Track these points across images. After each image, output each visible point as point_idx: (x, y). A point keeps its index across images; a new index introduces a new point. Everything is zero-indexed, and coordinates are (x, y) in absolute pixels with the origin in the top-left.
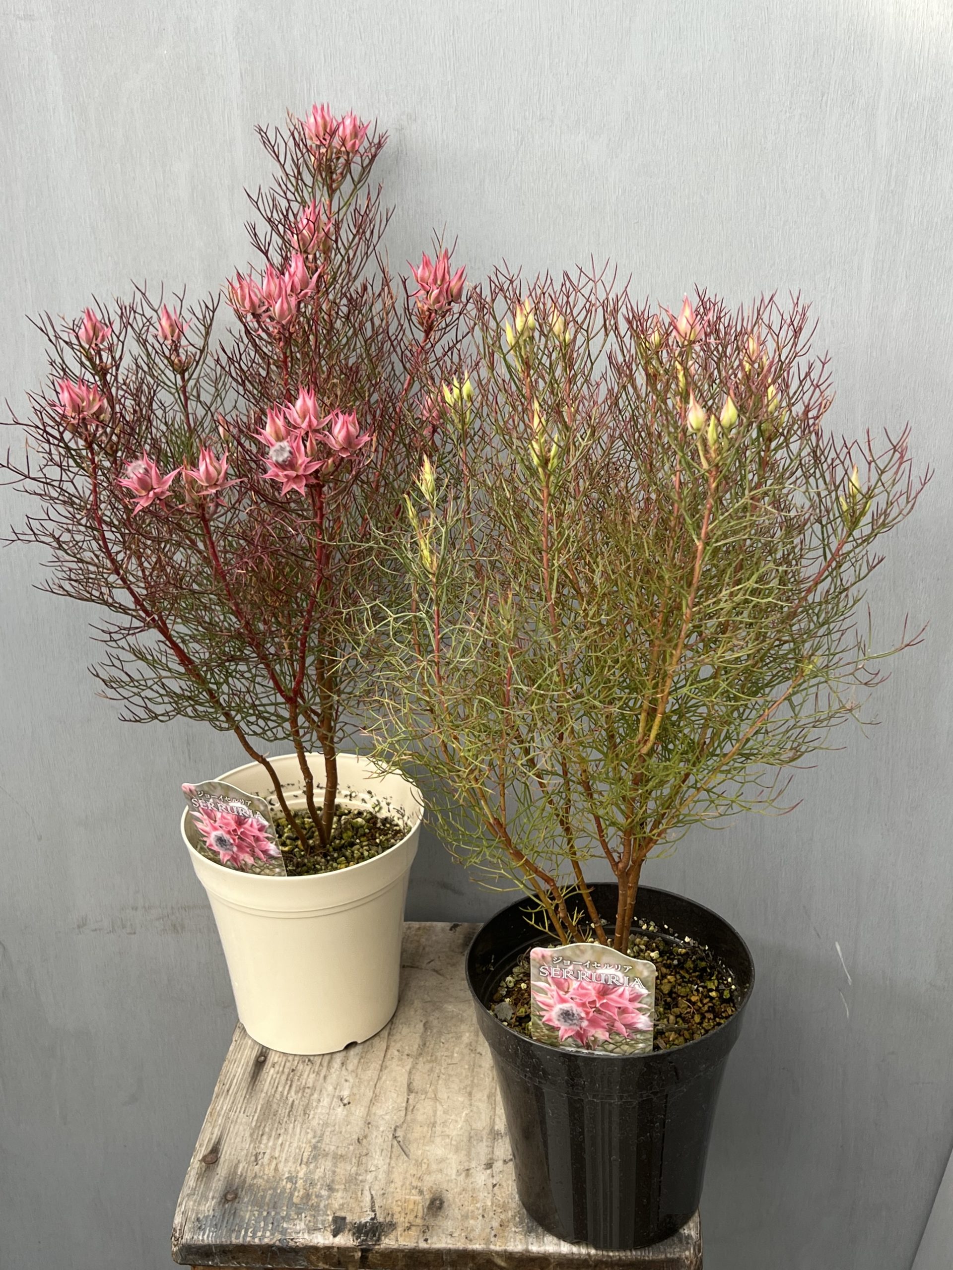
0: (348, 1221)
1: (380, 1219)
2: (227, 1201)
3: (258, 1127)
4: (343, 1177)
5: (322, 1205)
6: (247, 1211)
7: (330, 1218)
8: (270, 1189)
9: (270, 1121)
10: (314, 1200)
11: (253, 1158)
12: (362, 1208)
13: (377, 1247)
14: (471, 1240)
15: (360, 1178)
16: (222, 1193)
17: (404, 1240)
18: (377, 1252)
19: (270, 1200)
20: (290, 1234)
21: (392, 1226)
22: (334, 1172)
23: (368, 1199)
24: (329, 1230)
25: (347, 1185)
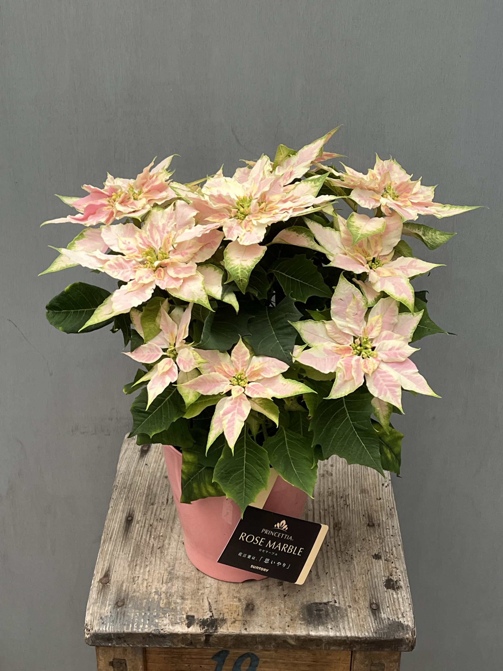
0: (196, 617)
1: (216, 617)
2: (119, 607)
3: (132, 561)
4: (190, 591)
5: (178, 608)
6: (132, 612)
7: (185, 616)
8: (145, 599)
9: (140, 557)
10: (173, 606)
11: (132, 580)
12: (203, 610)
13: (216, 633)
14: (274, 629)
15: (201, 592)
16: (115, 602)
17: (233, 630)
18: (216, 637)
19: (145, 605)
20: (160, 626)
21: (224, 620)
22: (184, 588)
23: (207, 604)
24: (184, 623)
25: (193, 596)
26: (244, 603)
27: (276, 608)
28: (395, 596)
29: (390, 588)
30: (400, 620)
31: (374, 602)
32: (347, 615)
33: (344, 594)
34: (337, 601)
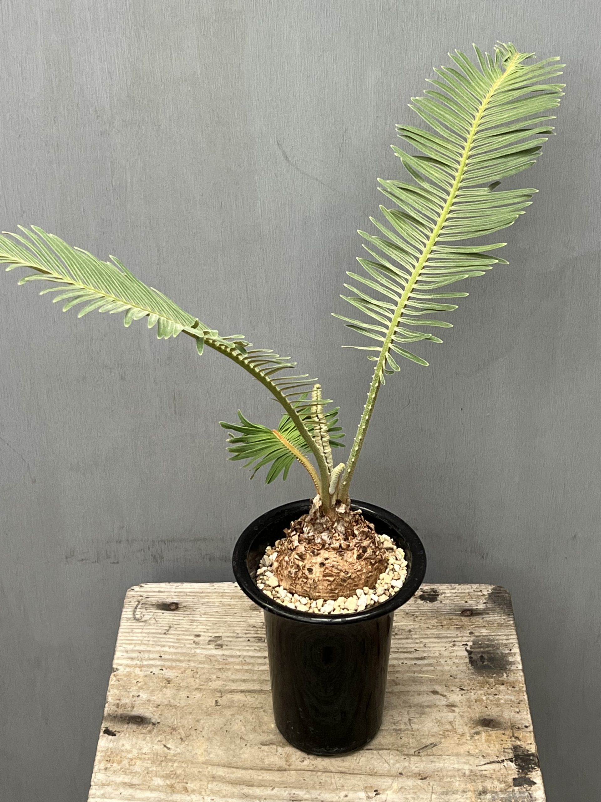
0: (517, 776)
1: (511, 756)
4: (469, 785)
5: (503, 796)
7: (516, 788)
12: (501, 769)
15: (467, 773)
17: (530, 739)
21: (516, 748)
22: (464, 792)
23: (489, 766)
24: (529, 788)
25: (478, 781)
26: (480, 728)
27: (484, 698)
28: (448, 595)
29: (436, 598)
30: (486, 593)
31: (460, 612)
32: (487, 636)
33: (450, 637)
34: (465, 643)
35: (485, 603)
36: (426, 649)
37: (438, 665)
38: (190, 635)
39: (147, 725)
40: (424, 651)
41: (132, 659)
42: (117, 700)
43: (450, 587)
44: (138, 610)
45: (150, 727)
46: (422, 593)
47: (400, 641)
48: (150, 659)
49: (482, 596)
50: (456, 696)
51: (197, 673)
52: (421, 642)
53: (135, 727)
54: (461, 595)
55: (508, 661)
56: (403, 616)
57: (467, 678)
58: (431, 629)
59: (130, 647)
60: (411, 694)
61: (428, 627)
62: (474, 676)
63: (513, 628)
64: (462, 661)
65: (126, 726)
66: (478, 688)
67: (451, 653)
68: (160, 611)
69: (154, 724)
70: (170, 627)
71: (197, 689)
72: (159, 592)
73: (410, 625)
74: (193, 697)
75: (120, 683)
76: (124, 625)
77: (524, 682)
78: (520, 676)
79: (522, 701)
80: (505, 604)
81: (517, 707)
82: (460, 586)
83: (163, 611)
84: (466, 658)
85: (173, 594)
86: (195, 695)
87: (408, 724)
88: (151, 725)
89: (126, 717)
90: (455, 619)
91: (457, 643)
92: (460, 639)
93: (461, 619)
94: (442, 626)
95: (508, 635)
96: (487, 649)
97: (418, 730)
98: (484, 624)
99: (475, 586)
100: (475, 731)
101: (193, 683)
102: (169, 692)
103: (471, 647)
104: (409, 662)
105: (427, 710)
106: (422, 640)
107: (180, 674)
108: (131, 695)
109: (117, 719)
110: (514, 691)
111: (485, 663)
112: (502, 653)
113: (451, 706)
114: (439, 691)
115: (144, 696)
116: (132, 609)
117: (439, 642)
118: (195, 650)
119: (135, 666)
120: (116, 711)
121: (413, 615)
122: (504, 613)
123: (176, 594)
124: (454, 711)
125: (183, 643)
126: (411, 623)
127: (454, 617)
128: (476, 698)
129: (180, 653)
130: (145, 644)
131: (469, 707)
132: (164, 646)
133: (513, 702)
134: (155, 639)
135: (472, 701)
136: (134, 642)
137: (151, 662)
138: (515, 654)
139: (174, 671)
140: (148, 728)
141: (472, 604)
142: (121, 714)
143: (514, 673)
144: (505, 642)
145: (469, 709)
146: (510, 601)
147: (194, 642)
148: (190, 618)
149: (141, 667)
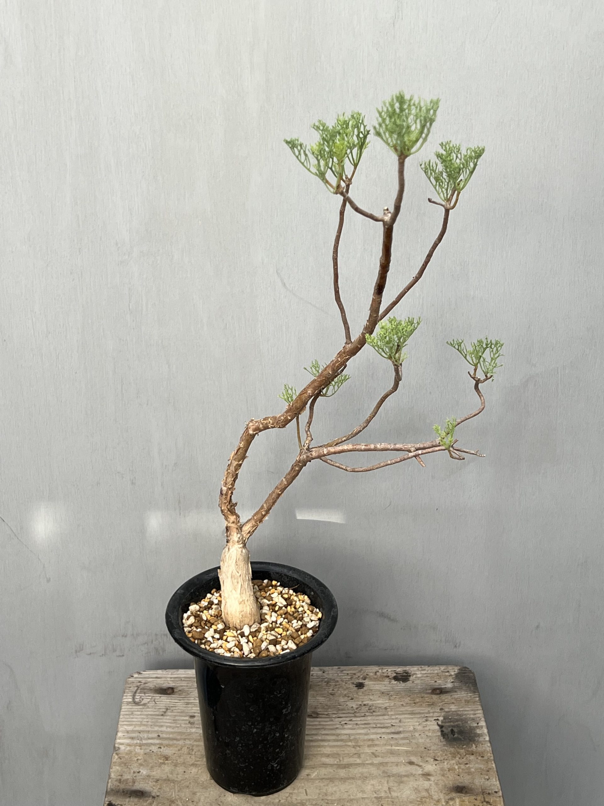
26: (454, 795)
28: (419, 676)
29: (409, 679)
30: (453, 673)
31: (430, 691)
32: (456, 711)
33: (423, 713)
34: (436, 718)
35: (452, 682)
36: (401, 724)
37: (412, 739)
38: (185, 716)
39: (147, 798)
40: (400, 726)
41: (132, 738)
42: (119, 775)
43: (420, 669)
44: (137, 694)
45: (150, 800)
46: (395, 674)
47: (377, 718)
48: (149, 739)
49: (450, 676)
50: (430, 766)
51: (193, 750)
52: (396, 718)
53: (136, 800)
54: (431, 675)
55: (476, 733)
56: (380, 695)
57: (440, 749)
58: (405, 706)
59: (130, 728)
60: (389, 765)
61: (402, 705)
62: (446, 748)
63: (479, 704)
64: (435, 735)
65: (127, 800)
66: (450, 758)
67: (424, 727)
68: (157, 695)
69: (154, 797)
70: (167, 709)
71: (193, 765)
72: (157, 678)
73: (386, 703)
74: (189, 772)
75: (122, 760)
76: (125, 708)
77: (491, 752)
78: (487, 747)
79: (490, 769)
80: (470, 683)
81: (487, 775)
82: (429, 668)
83: (160, 695)
84: (438, 731)
85: (169, 679)
86: (191, 770)
87: (388, 792)
88: (151, 798)
89: (127, 791)
90: (426, 697)
91: (430, 719)
92: (431, 714)
93: (432, 697)
94: (415, 703)
95: (475, 710)
96: (456, 723)
97: (397, 797)
98: (453, 701)
99: (443, 668)
100: (449, 797)
101: (189, 759)
102: (167, 768)
103: (442, 722)
104: (386, 737)
105: (405, 779)
106: (397, 716)
107: (176, 751)
108: (132, 771)
109: (119, 793)
110: (483, 760)
111: (455, 736)
112: (470, 727)
113: (427, 775)
114: (415, 761)
115: (144, 772)
116: (132, 694)
117: (412, 718)
118: (191, 729)
119: (136, 745)
120: (118, 786)
121: (388, 694)
122: (470, 691)
123: (172, 679)
124: (429, 780)
125: (179, 724)
126: (387, 702)
127: (426, 696)
128: (449, 767)
129: (176, 732)
130: (144, 725)
131: (443, 775)
132: (162, 726)
133: (483, 770)
134: (154, 720)
135: (446, 771)
136: (134, 723)
137: (150, 741)
138: (482, 727)
139: (171, 749)
140: (149, 801)
141: (441, 683)
142: (123, 789)
143: (482, 744)
144: (472, 716)
145: (443, 778)
146: (475, 681)
147: (189, 722)
148: (185, 701)
149: (140, 745)
